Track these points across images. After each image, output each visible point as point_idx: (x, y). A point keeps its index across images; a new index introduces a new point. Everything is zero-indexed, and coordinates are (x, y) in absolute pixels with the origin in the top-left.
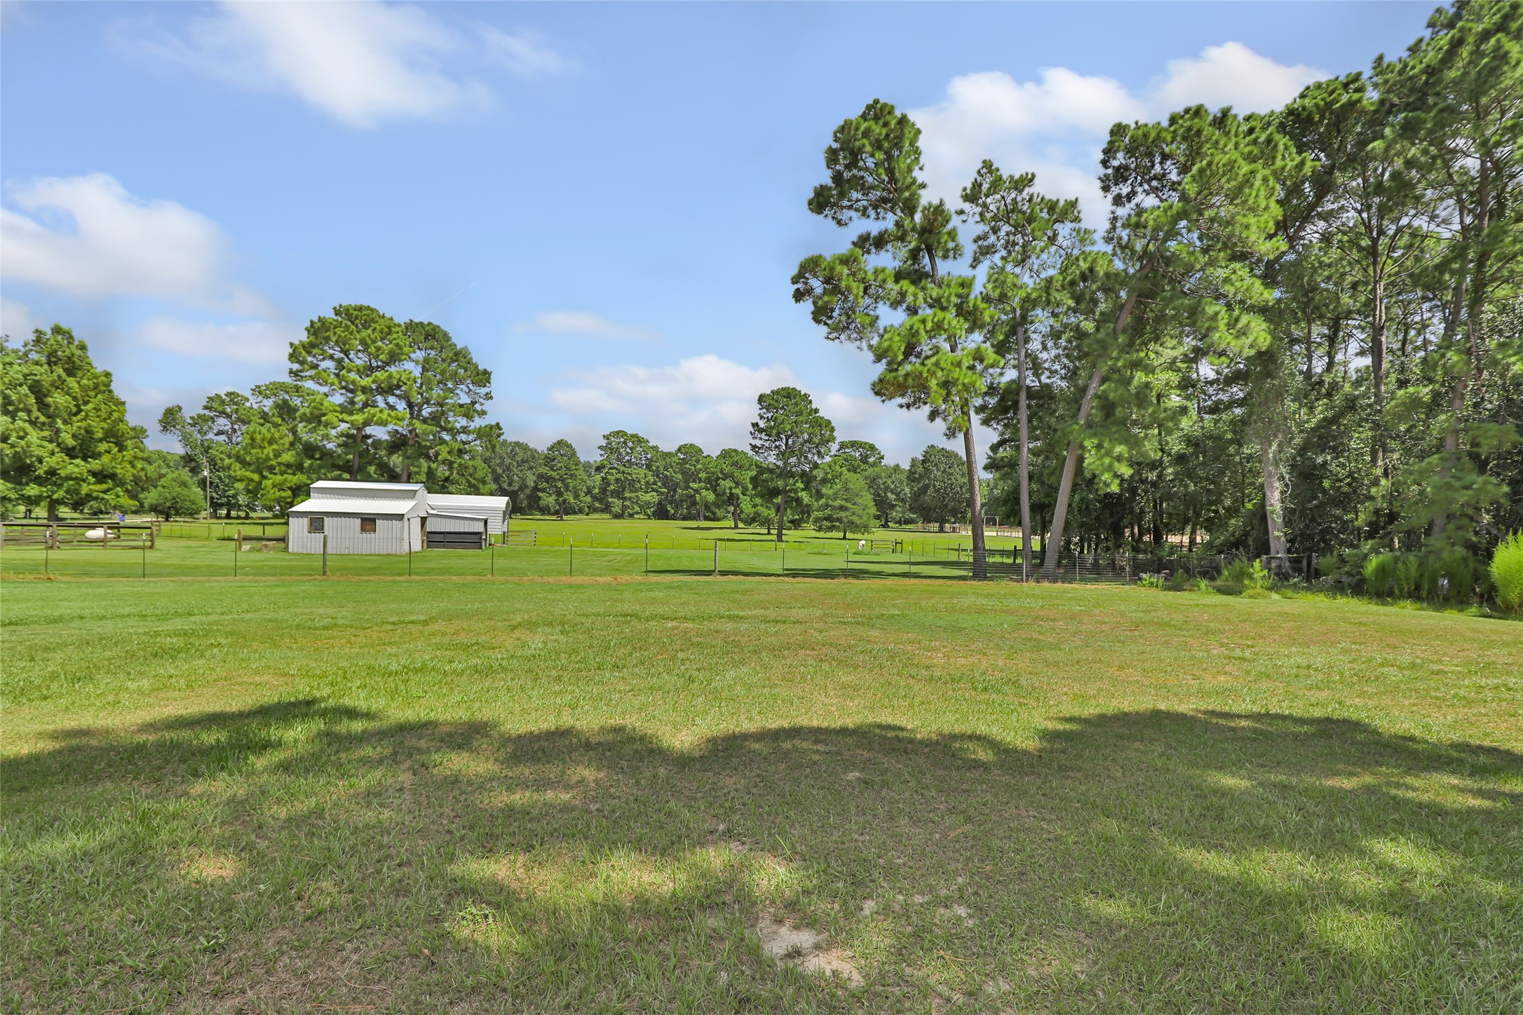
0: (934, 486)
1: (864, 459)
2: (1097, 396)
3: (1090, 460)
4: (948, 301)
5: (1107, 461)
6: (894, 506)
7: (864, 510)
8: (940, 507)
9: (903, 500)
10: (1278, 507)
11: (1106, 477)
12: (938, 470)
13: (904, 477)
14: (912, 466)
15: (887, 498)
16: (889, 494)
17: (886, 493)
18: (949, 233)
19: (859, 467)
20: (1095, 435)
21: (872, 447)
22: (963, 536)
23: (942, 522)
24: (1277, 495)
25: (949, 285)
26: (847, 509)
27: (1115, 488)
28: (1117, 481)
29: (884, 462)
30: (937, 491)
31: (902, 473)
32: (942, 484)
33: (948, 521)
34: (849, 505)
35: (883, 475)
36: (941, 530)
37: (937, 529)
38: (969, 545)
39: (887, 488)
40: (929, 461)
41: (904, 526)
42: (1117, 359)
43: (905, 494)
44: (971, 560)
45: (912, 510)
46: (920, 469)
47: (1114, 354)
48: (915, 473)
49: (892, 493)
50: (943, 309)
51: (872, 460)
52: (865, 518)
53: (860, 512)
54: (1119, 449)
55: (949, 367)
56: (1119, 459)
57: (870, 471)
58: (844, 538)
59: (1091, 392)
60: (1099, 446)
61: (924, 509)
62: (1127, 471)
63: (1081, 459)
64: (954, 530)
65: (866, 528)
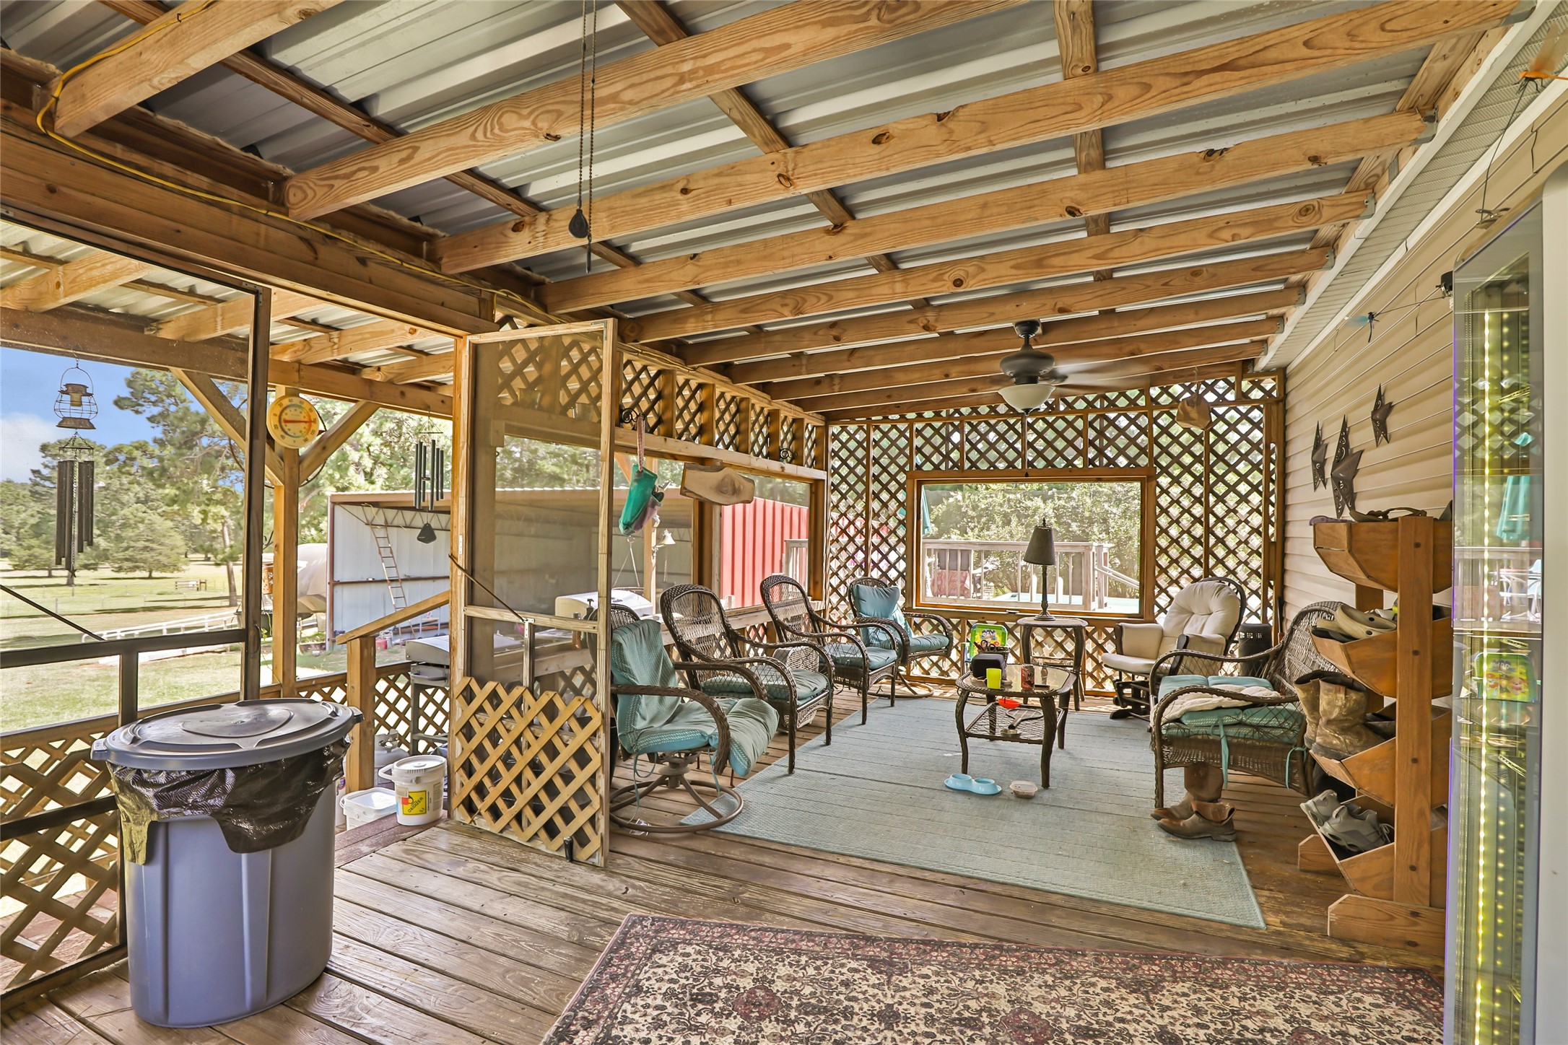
7: (172, 549)
26: (152, 549)
34: (154, 546)
52: (173, 557)
53: (168, 552)
58: (150, 577)
65: (175, 567)
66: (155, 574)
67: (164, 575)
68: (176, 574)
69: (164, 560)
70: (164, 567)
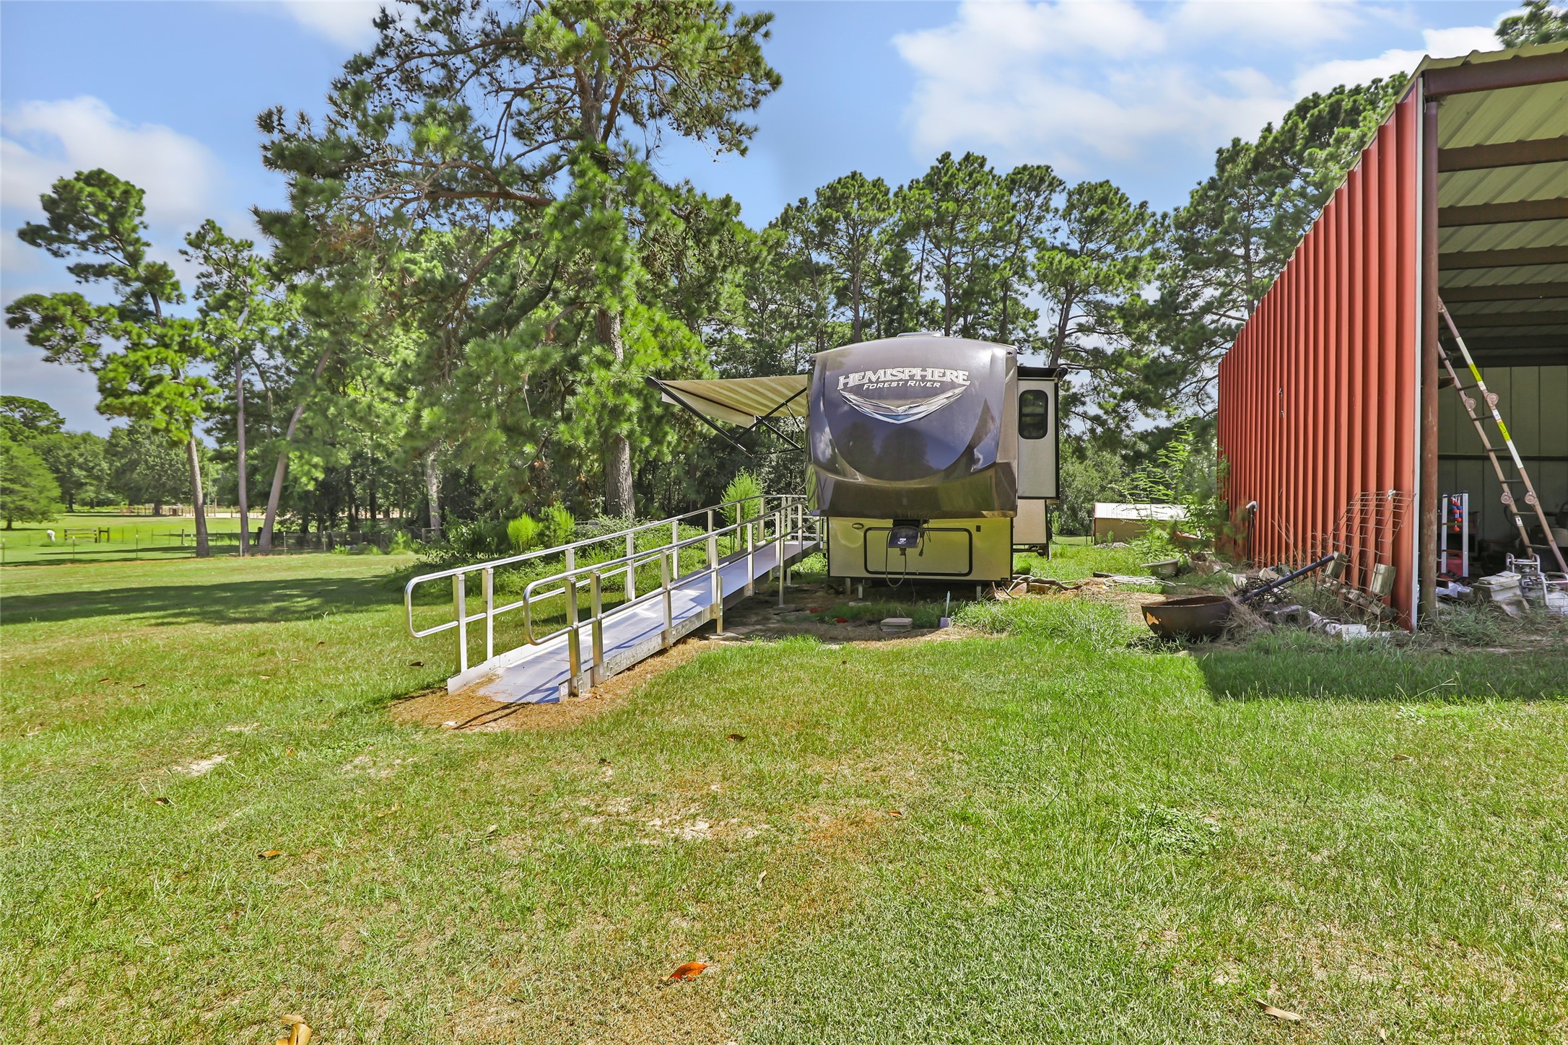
0: (146, 462)
1: (29, 422)
2: (299, 421)
3: (294, 467)
4: (172, 339)
5: (306, 468)
6: (82, 485)
7: (40, 492)
8: (155, 487)
9: (99, 479)
10: (435, 496)
11: (304, 480)
12: (151, 443)
13: (100, 449)
14: (113, 436)
15: (72, 475)
16: (76, 471)
17: (69, 469)
18: (172, 285)
19: (21, 433)
20: (298, 449)
21: (44, 408)
22: (186, 520)
23: (159, 503)
24: (435, 488)
25: (171, 327)
26: (12, 492)
27: (311, 487)
28: (313, 483)
29: (64, 428)
30: (152, 468)
31: (96, 443)
32: (158, 460)
33: (167, 503)
34: (17, 487)
35: (65, 445)
36: (157, 513)
37: (150, 512)
38: (192, 529)
39: (72, 463)
40: (138, 432)
41: (97, 509)
42: (315, 397)
43: (102, 470)
44: (195, 544)
45: (110, 488)
46: (125, 441)
47: (313, 393)
48: (117, 445)
49: (80, 467)
50: (167, 346)
51: (43, 424)
52: (43, 502)
53: (35, 495)
54: (316, 460)
55: (172, 396)
56: (315, 466)
57: (42, 439)
58: (9, 528)
59: (296, 416)
60: (301, 457)
61: (131, 489)
62: (321, 476)
63: (287, 466)
64: (175, 513)
65: (45, 515)
66: (15, 525)
67: (26, 525)
68: (45, 524)
69: (28, 504)
70: (31, 515)
